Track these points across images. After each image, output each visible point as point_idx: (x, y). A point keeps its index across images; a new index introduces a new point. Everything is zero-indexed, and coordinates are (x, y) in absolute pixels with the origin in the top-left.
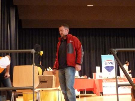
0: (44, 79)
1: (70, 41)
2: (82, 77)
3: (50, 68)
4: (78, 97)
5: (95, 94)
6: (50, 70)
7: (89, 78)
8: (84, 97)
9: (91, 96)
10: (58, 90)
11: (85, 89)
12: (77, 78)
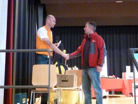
0: (65, 78)
1: (93, 41)
2: (110, 77)
3: (75, 67)
4: (105, 97)
5: (125, 95)
6: (75, 69)
7: (118, 78)
8: (113, 98)
9: (120, 97)
10: (78, 90)
11: (113, 89)
12: (105, 78)
